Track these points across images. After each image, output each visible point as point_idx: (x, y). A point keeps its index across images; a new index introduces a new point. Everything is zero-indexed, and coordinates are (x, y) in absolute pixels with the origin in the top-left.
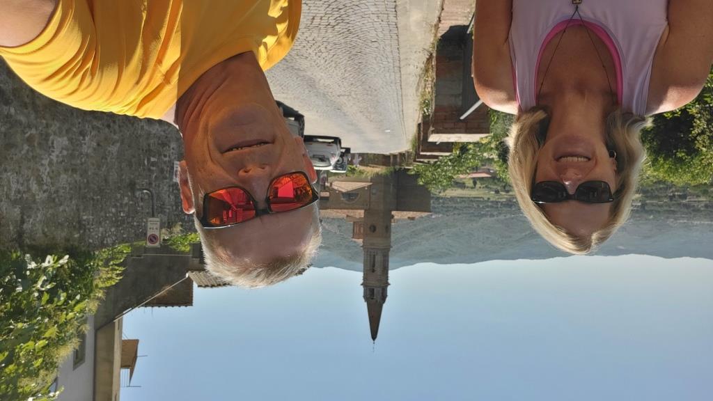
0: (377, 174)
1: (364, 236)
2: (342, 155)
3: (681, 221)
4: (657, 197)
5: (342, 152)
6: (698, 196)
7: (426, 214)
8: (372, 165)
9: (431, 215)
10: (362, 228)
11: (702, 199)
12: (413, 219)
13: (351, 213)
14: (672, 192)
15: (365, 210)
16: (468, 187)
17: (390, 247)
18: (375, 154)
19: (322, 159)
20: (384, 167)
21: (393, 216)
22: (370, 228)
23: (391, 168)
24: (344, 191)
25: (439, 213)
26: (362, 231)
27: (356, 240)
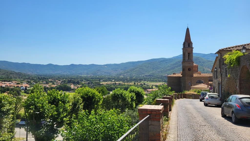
0: (188, 91)
1: (193, 67)
2: (203, 99)
3: (89, 76)
4: (96, 83)
5: (204, 100)
6: (85, 83)
7: (169, 76)
8: (190, 94)
9: (167, 75)
10: (194, 69)
11: (84, 83)
12: (174, 74)
13: (199, 75)
14: (92, 85)
15: (193, 76)
16: (155, 86)
17: (182, 63)
18: (190, 99)
19: (212, 97)
20: (185, 93)
21: (182, 74)
22: (191, 70)
23: (183, 93)
24: (202, 84)
25: (164, 76)
26: (194, 68)
27: (196, 65)
